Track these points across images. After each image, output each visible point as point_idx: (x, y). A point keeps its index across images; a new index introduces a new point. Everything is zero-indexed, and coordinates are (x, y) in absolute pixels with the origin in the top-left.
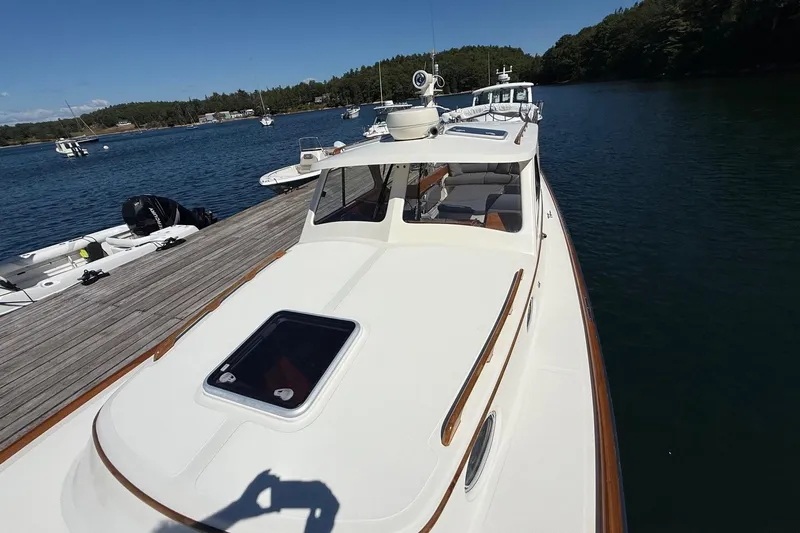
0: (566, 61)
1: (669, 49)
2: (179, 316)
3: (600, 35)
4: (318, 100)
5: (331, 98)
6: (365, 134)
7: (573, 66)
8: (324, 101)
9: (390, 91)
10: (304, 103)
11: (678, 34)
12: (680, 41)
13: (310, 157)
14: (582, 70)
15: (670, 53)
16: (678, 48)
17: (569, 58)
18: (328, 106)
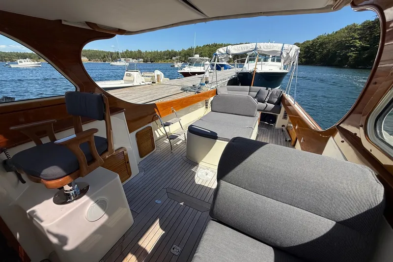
3: (314, 44)
4: (174, 58)
5: (180, 58)
10: (167, 59)
11: (356, 47)
12: (356, 51)
13: (130, 75)
15: (351, 56)
16: (355, 54)
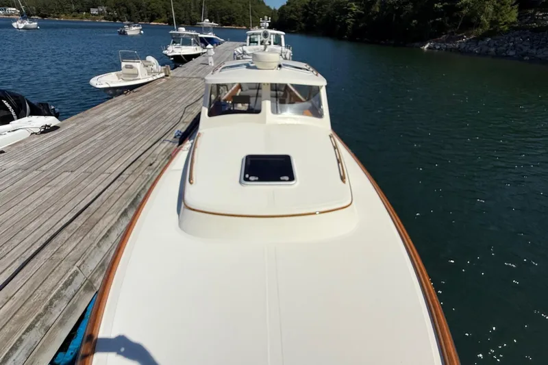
0: (293, 16)
1: (349, 21)
2: (107, 171)
4: (94, 11)
5: (108, 11)
6: (165, 52)
7: (297, 21)
8: (101, 13)
9: (166, 15)
10: (78, 11)
11: (353, 13)
12: (354, 18)
13: (131, 67)
14: (303, 25)
15: (349, 24)
16: (353, 21)
17: (295, 15)
18: (105, 18)
